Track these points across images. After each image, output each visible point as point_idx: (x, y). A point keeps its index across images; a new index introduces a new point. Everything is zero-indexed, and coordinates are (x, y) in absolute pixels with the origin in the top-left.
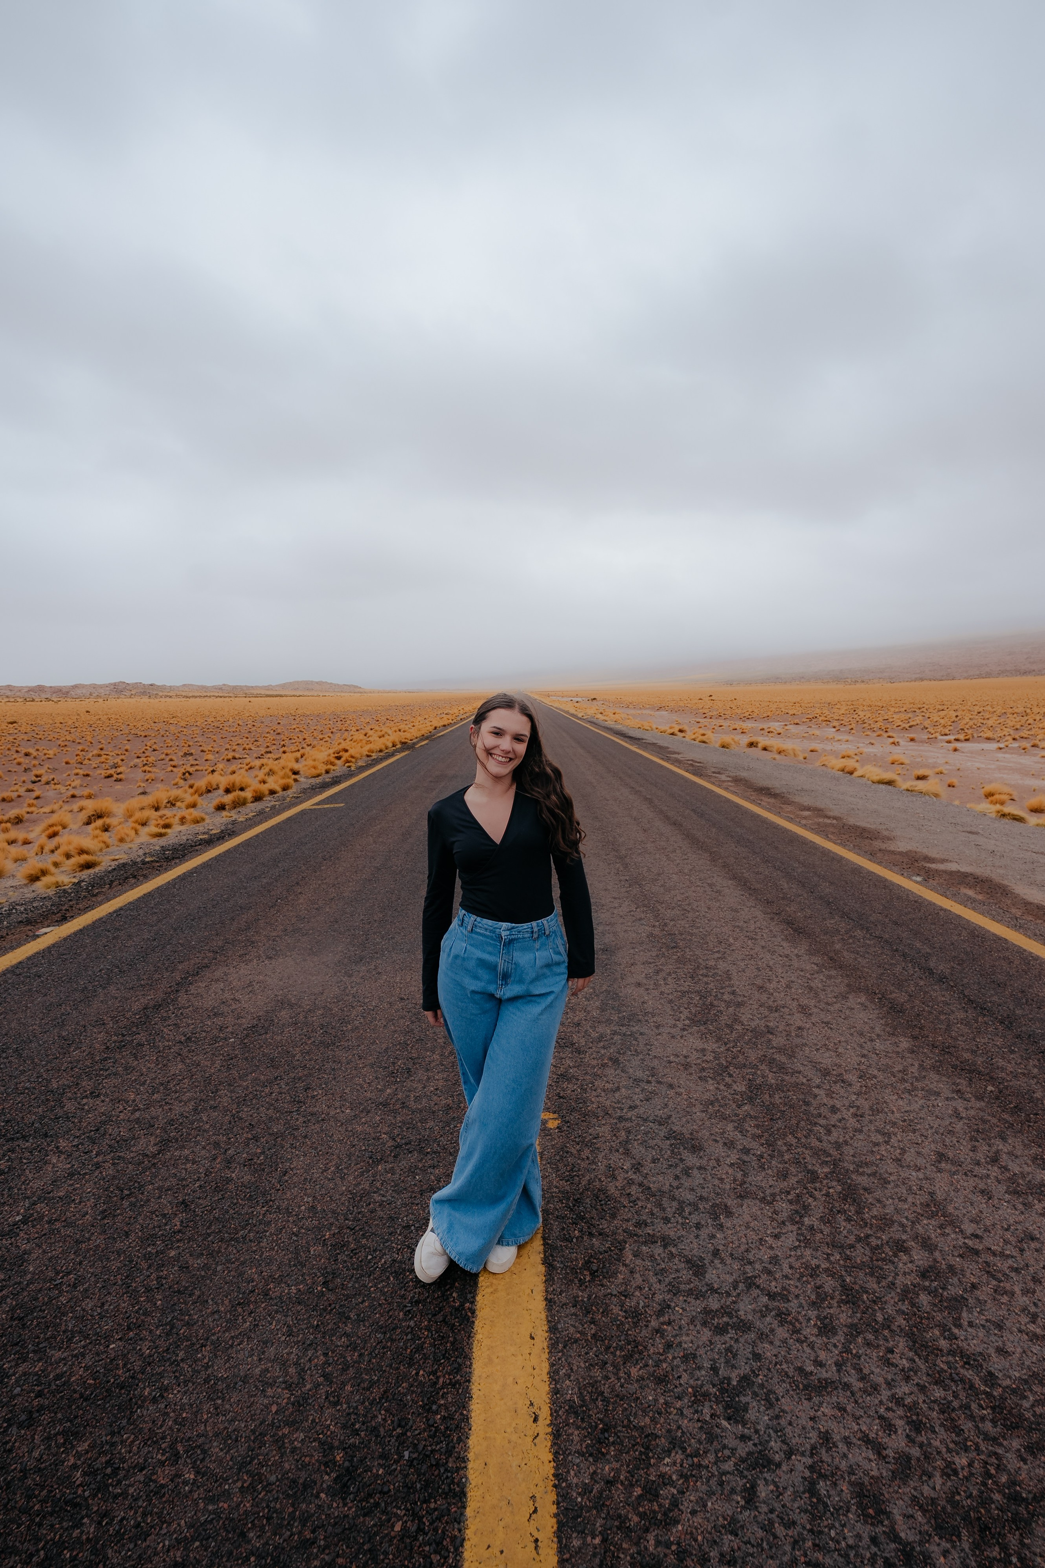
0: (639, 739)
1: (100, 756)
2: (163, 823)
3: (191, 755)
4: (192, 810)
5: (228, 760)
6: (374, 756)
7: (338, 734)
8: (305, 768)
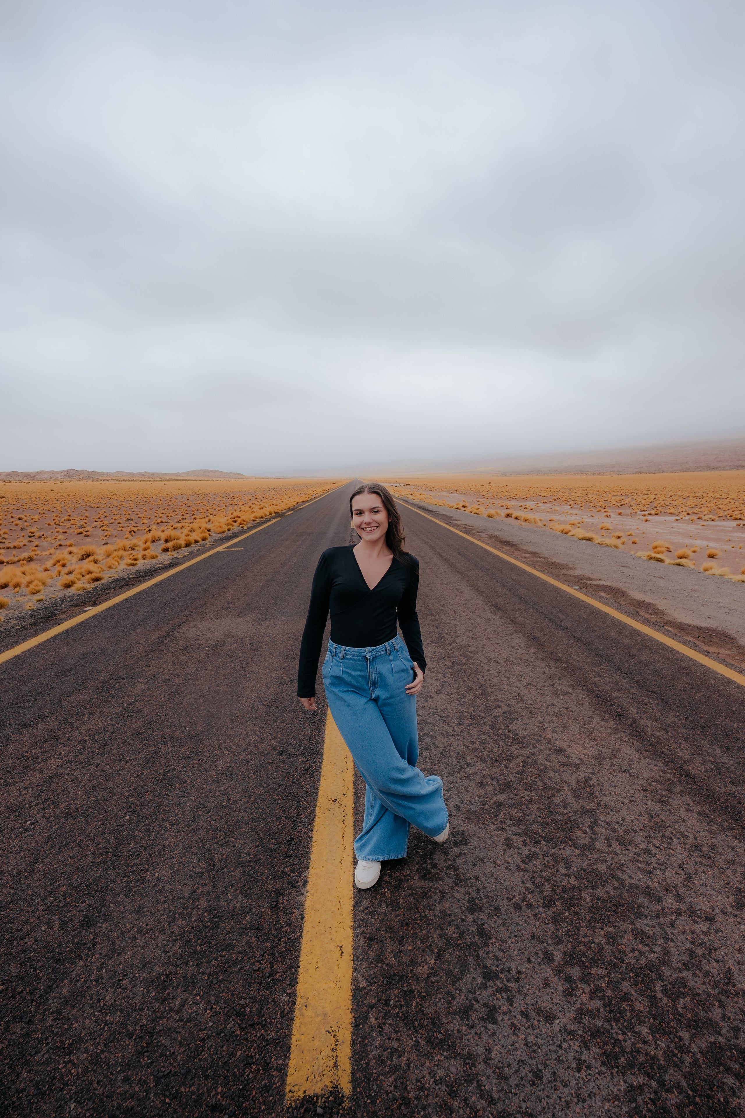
1: (69, 520)
2: (133, 558)
3: (132, 520)
4: (148, 551)
5: (158, 524)
6: (258, 520)
7: (231, 507)
8: (214, 528)
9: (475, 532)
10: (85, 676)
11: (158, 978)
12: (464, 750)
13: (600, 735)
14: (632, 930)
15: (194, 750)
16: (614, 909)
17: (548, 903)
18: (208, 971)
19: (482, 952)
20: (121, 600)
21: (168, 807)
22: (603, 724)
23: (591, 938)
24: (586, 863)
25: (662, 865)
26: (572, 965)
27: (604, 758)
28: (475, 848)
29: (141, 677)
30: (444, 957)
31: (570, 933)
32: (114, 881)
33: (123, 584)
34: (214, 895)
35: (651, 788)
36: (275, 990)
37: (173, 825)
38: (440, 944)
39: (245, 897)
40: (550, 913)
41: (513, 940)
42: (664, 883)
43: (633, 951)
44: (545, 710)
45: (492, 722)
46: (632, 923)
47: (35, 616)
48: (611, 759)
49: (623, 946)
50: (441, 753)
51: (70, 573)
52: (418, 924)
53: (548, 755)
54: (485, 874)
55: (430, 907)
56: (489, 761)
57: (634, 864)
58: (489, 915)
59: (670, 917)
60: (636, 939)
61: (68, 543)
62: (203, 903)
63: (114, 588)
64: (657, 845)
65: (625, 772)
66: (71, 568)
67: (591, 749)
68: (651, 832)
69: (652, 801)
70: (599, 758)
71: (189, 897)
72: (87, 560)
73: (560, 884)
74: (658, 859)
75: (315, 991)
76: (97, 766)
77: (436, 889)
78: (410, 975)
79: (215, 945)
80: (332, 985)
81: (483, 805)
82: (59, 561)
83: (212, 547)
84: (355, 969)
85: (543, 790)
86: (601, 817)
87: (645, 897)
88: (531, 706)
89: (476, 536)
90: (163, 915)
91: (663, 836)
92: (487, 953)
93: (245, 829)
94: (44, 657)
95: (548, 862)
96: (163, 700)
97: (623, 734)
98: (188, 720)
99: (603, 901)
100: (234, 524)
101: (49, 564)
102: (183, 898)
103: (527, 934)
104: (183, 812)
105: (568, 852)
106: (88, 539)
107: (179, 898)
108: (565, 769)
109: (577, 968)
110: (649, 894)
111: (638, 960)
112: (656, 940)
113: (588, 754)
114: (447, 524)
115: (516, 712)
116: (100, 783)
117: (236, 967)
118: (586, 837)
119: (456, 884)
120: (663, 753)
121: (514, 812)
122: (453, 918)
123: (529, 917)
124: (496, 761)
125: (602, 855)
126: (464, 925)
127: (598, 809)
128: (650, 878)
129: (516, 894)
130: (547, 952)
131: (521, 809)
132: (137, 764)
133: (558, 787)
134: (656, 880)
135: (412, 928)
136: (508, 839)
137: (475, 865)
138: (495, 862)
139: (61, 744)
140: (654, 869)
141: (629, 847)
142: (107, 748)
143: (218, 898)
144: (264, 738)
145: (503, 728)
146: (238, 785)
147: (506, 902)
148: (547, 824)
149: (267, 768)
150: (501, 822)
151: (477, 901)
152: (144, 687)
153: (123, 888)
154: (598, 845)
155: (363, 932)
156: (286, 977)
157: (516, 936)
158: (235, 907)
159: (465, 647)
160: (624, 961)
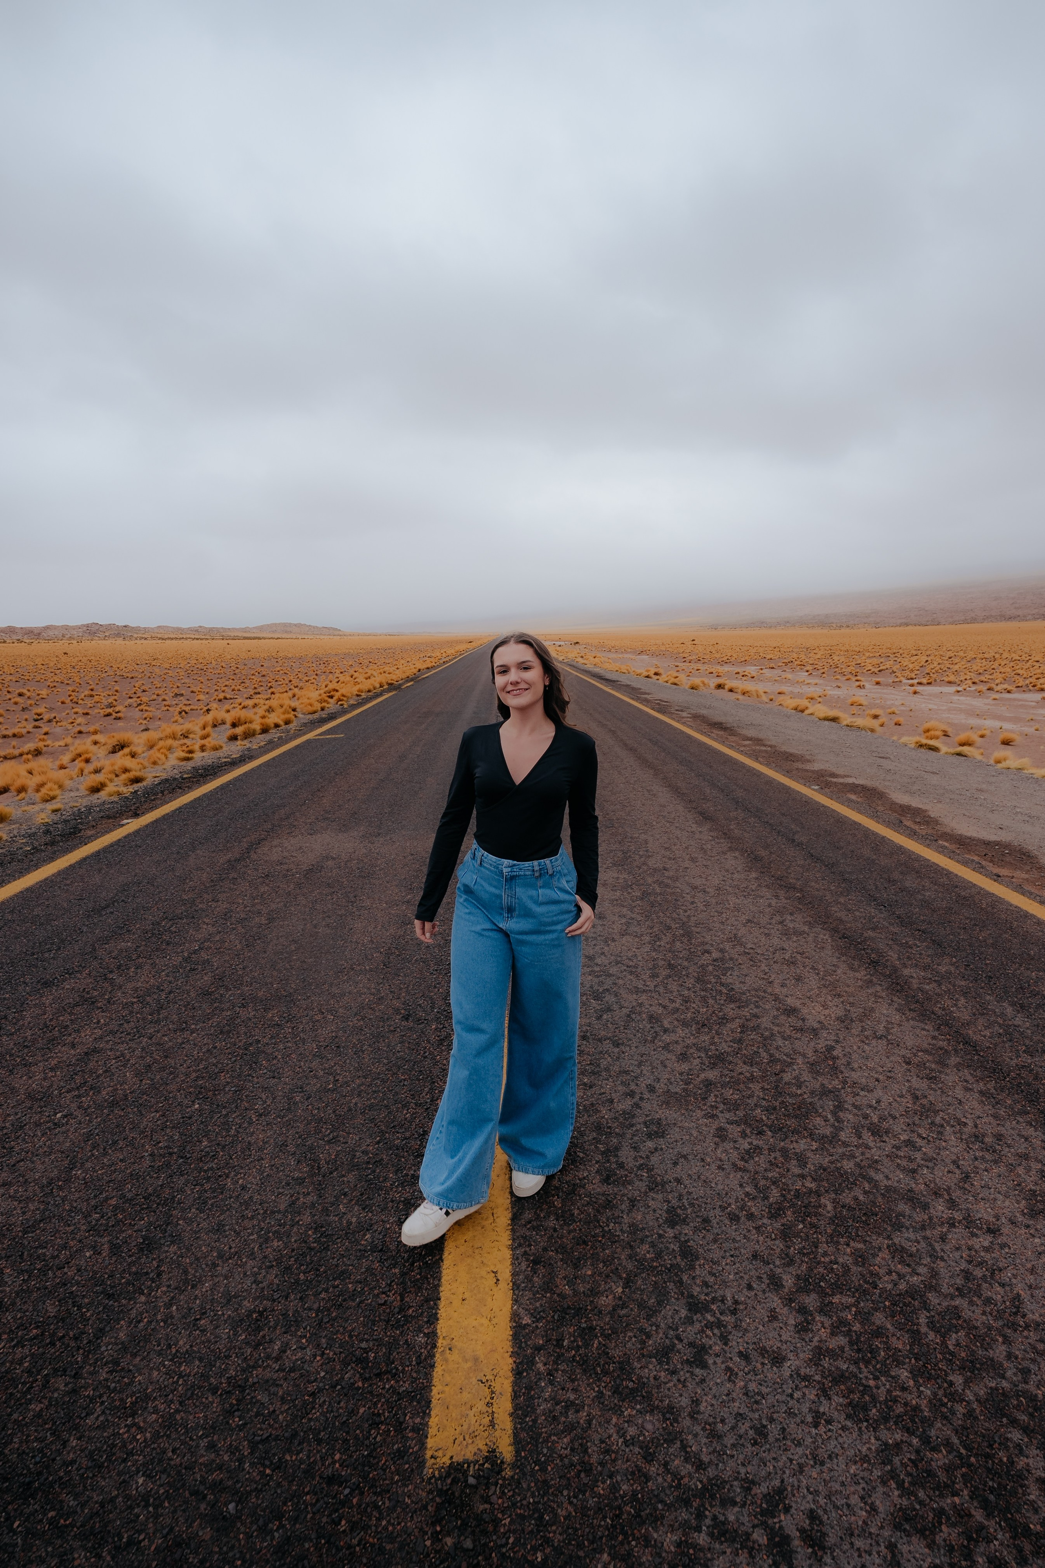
0: (614, 681)
1: (92, 696)
2: (186, 749)
3: (182, 695)
4: (209, 739)
5: (220, 700)
6: (364, 695)
7: (324, 677)
8: (302, 706)
9: (673, 710)
10: (128, 916)
11: (249, 1315)
12: (660, 1012)
13: (847, 989)
14: (888, 1247)
15: (285, 1015)
16: (864, 1219)
17: (776, 1213)
18: (316, 1306)
19: (686, 1277)
20: (173, 809)
21: (252, 1092)
22: (851, 974)
23: (833, 1257)
24: (827, 1160)
25: (931, 1161)
26: (808, 1292)
27: (852, 1021)
28: (676, 1141)
29: (207, 916)
30: (635, 1283)
31: (805, 1251)
32: (181, 1191)
33: (174, 786)
34: (320, 1208)
35: (916, 1060)
36: (408, 1329)
37: (261, 1115)
38: (630, 1267)
39: (364, 1209)
40: (778, 1225)
41: (728, 1261)
42: (932, 1185)
43: (890, 1273)
44: (771, 957)
45: (698, 973)
46: (889, 1237)
47: (51, 832)
48: (861, 1021)
49: (876, 1267)
50: (629, 1016)
51: (97, 771)
52: (600, 1241)
53: (775, 1017)
54: (689, 1175)
55: (617, 1220)
56: (694, 1026)
57: (892, 1161)
58: (696, 1230)
59: (940, 1229)
60: (893, 1258)
61: (92, 728)
62: (306, 1218)
63: (162, 792)
64: (924, 1136)
65: (880, 1038)
66: (99, 765)
67: (834, 1008)
68: (916, 1118)
69: (918, 1076)
70: (845, 1021)
71: (286, 1211)
72: (121, 753)
73: (791, 1188)
74: (925, 1154)
75: (462, 1330)
76: (150, 1038)
77: (623, 1195)
78: (589, 1307)
79: (325, 1272)
80: (485, 1322)
81: (686, 1084)
82: (80, 755)
83: (299, 733)
84: (515, 1301)
85: (768, 1063)
86: (847, 1099)
87: (906, 1204)
88: (751, 951)
89: (674, 716)
90: (252, 1234)
91: (933, 1123)
92: (694, 1278)
93: (360, 1120)
94: (67, 890)
95: (775, 1158)
96: (239, 947)
97: (879, 988)
98: (275, 973)
99: (850, 1209)
100: (330, 700)
101: (66, 759)
102: (279, 1212)
103: (746, 1253)
104: (274, 1099)
105: (802, 1145)
106: (120, 724)
107: (273, 1212)
108: (799, 1035)
109: (814, 1296)
110: (911, 1199)
111: (895, 1285)
112: (920, 1259)
113: (830, 1015)
114: (633, 699)
115: (731, 959)
116: (155, 1061)
117: (354, 1300)
118: (827, 1125)
119: (651, 1189)
120: (933, 1013)
121: (728, 1093)
122: (647, 1233)
123: (749, 1231)
124: (704, 1025)
125: (849, 1149)
126: (662, 1243)
127: (843, 1088)
128: (914, 1178)
129: (732, 1201)
130: (774, 1276)
131: (738, 1090)
132: (207, 1034)
133: (789, 1060)
134: (921, 1181)
135: (591, 1247)
136: (720, 1129)
137: (675, 1164)
138: (703, 1160)
139: (98, 1008)
140: (919, 1166)
141: (885, 1138)
142: (164, 1013)
143: (326, 1211)
144: (382, 997)
145: (713, 980)
146: (348, 1061)
147: (718, 1211)
148: (775, 1109)
149: (388, 1038)
150: (712, 1106)
151: (679, 1211)
152: (211, 929)
153: (195, 1200)
154: (843, 1136)
155: (525, 1253)
156: (422, 1312)
157: (732, 1256)
158: (349, 1223)
159: (659, 871)
160: (877, 1285)
